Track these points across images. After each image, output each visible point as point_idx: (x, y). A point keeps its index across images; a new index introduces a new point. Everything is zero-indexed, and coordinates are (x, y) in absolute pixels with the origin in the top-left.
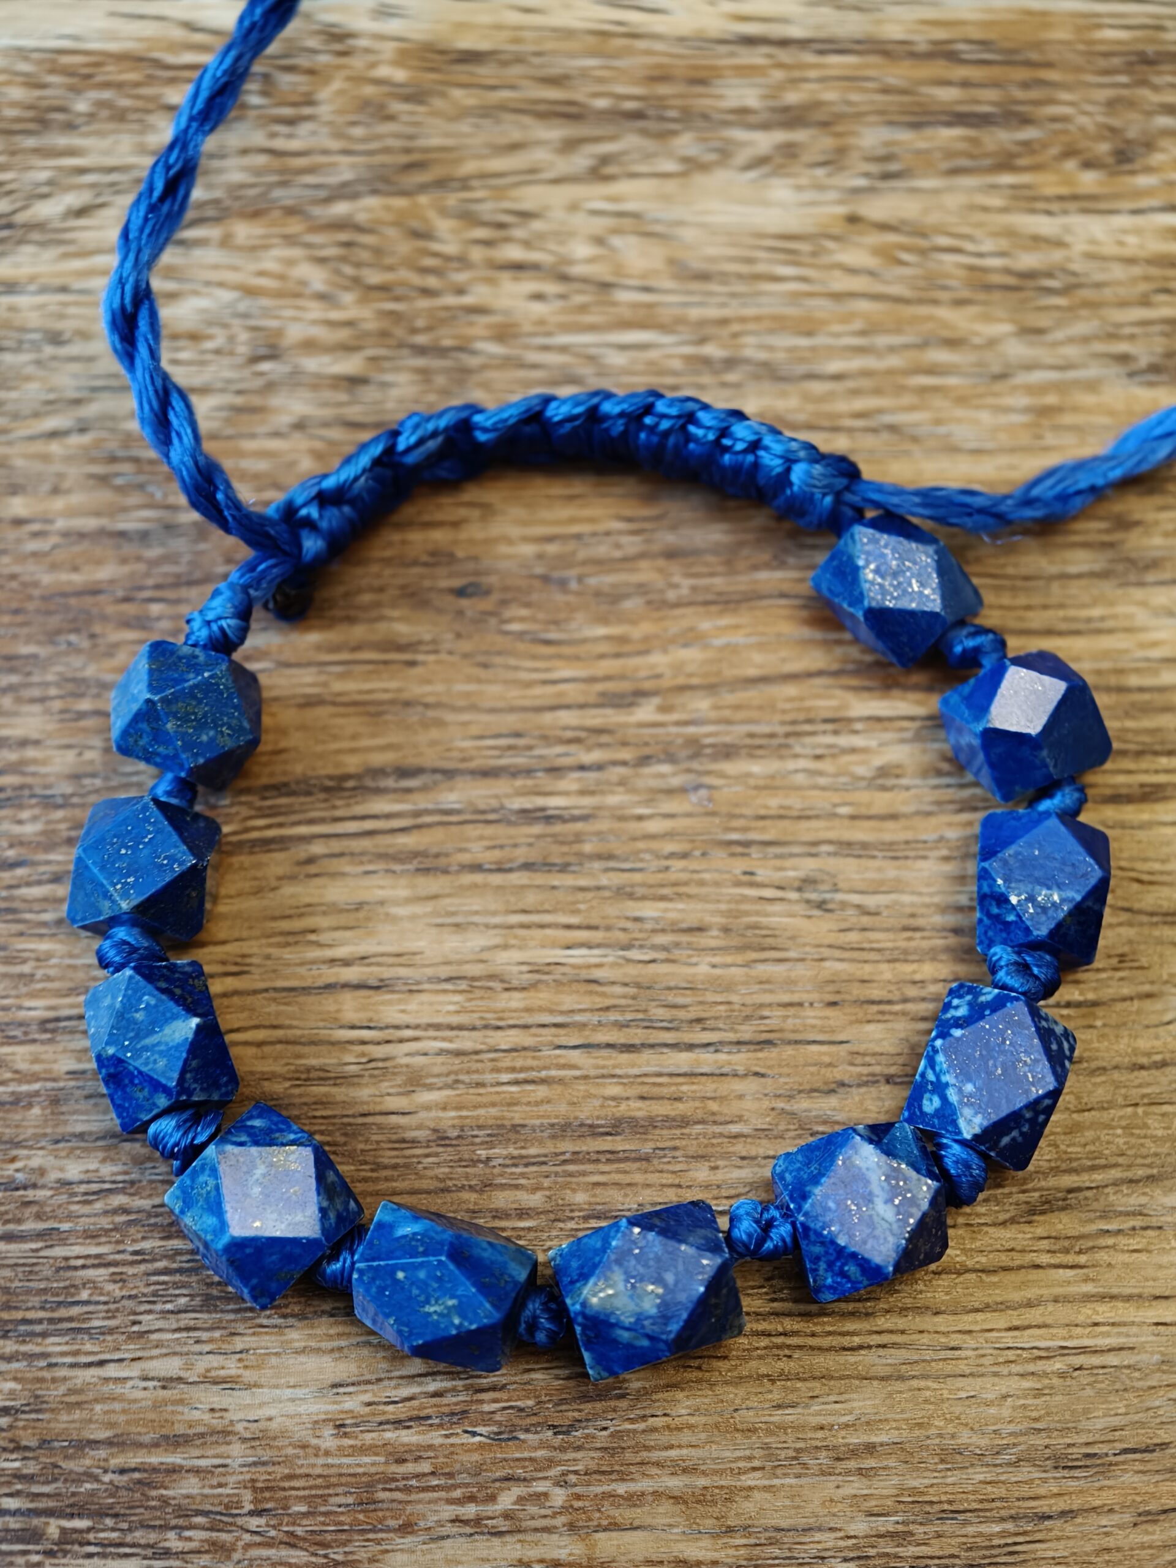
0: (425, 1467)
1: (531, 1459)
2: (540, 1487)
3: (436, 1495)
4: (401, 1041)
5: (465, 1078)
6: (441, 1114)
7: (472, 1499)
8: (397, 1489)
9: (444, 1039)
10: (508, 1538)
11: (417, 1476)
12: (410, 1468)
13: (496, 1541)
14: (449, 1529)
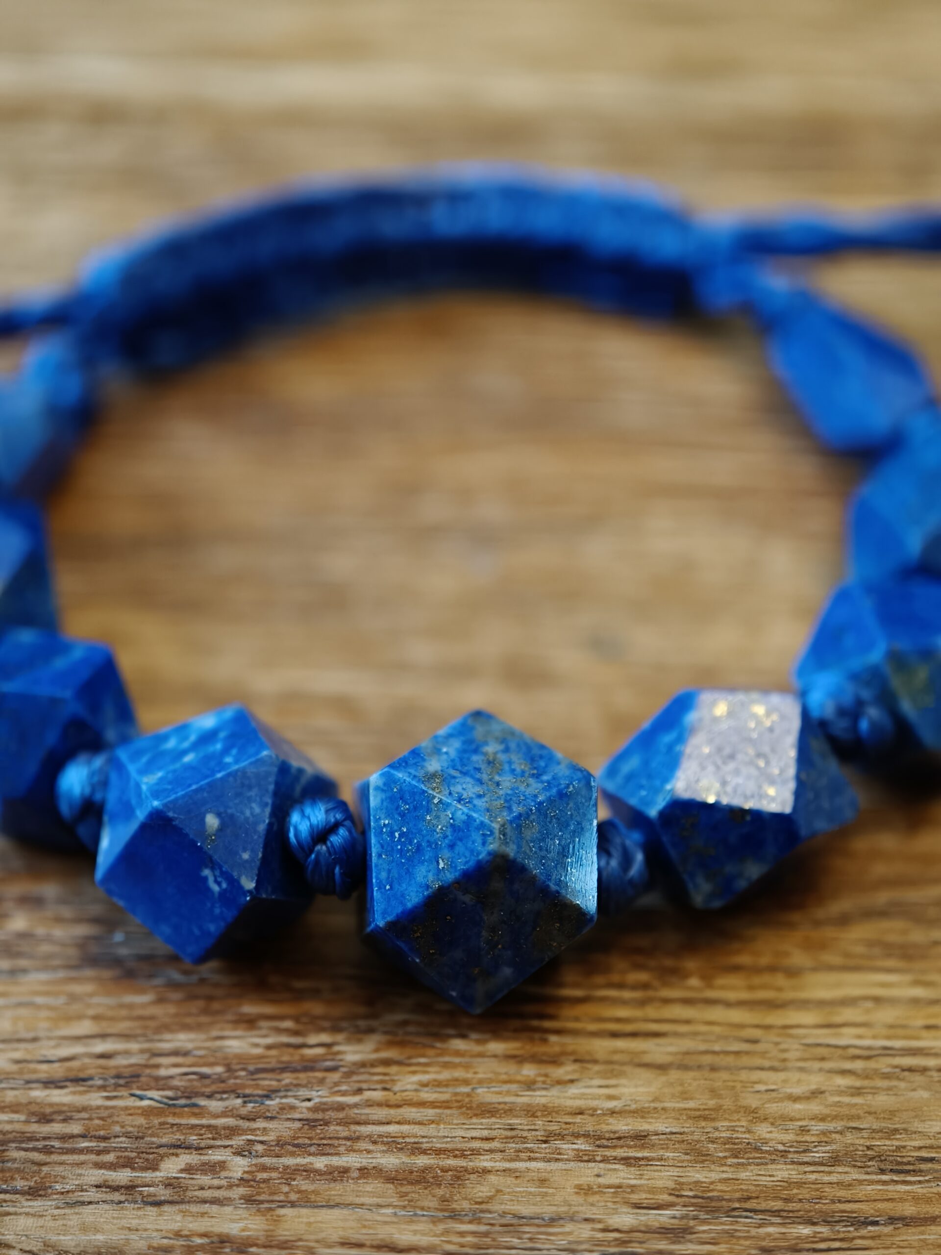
0: (75, 1128)
1: (209, 1127)
2: (216, 1156)
3: (83, 1158)
7: (128, 1164)
8: (34, 1149)
10: (166, 1208)
11: (64, 1138)
12: (57, 1128)
13: (151, 1211)
14: (92, 1195)
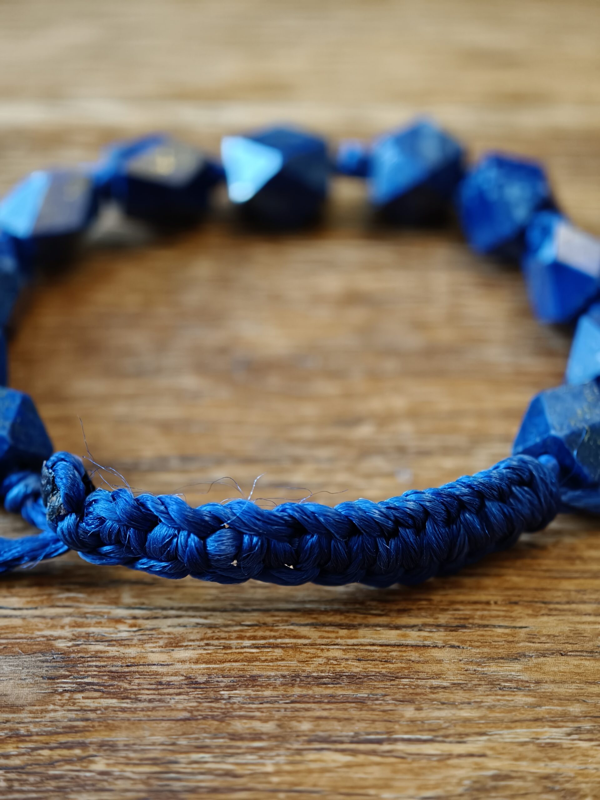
4: (166, 617)
5: (216, 642)
6: (194, 666)
9: (201, 617)
